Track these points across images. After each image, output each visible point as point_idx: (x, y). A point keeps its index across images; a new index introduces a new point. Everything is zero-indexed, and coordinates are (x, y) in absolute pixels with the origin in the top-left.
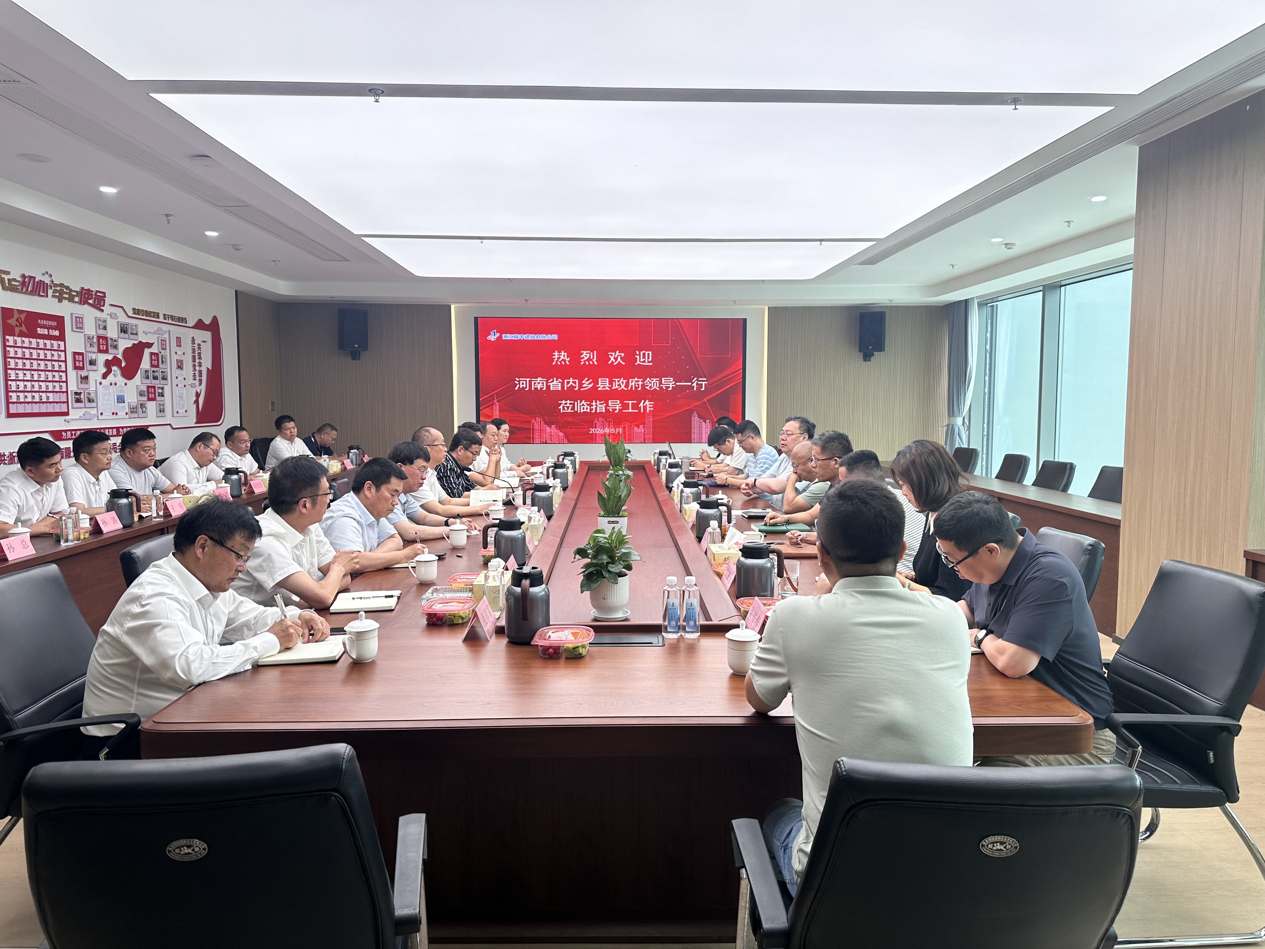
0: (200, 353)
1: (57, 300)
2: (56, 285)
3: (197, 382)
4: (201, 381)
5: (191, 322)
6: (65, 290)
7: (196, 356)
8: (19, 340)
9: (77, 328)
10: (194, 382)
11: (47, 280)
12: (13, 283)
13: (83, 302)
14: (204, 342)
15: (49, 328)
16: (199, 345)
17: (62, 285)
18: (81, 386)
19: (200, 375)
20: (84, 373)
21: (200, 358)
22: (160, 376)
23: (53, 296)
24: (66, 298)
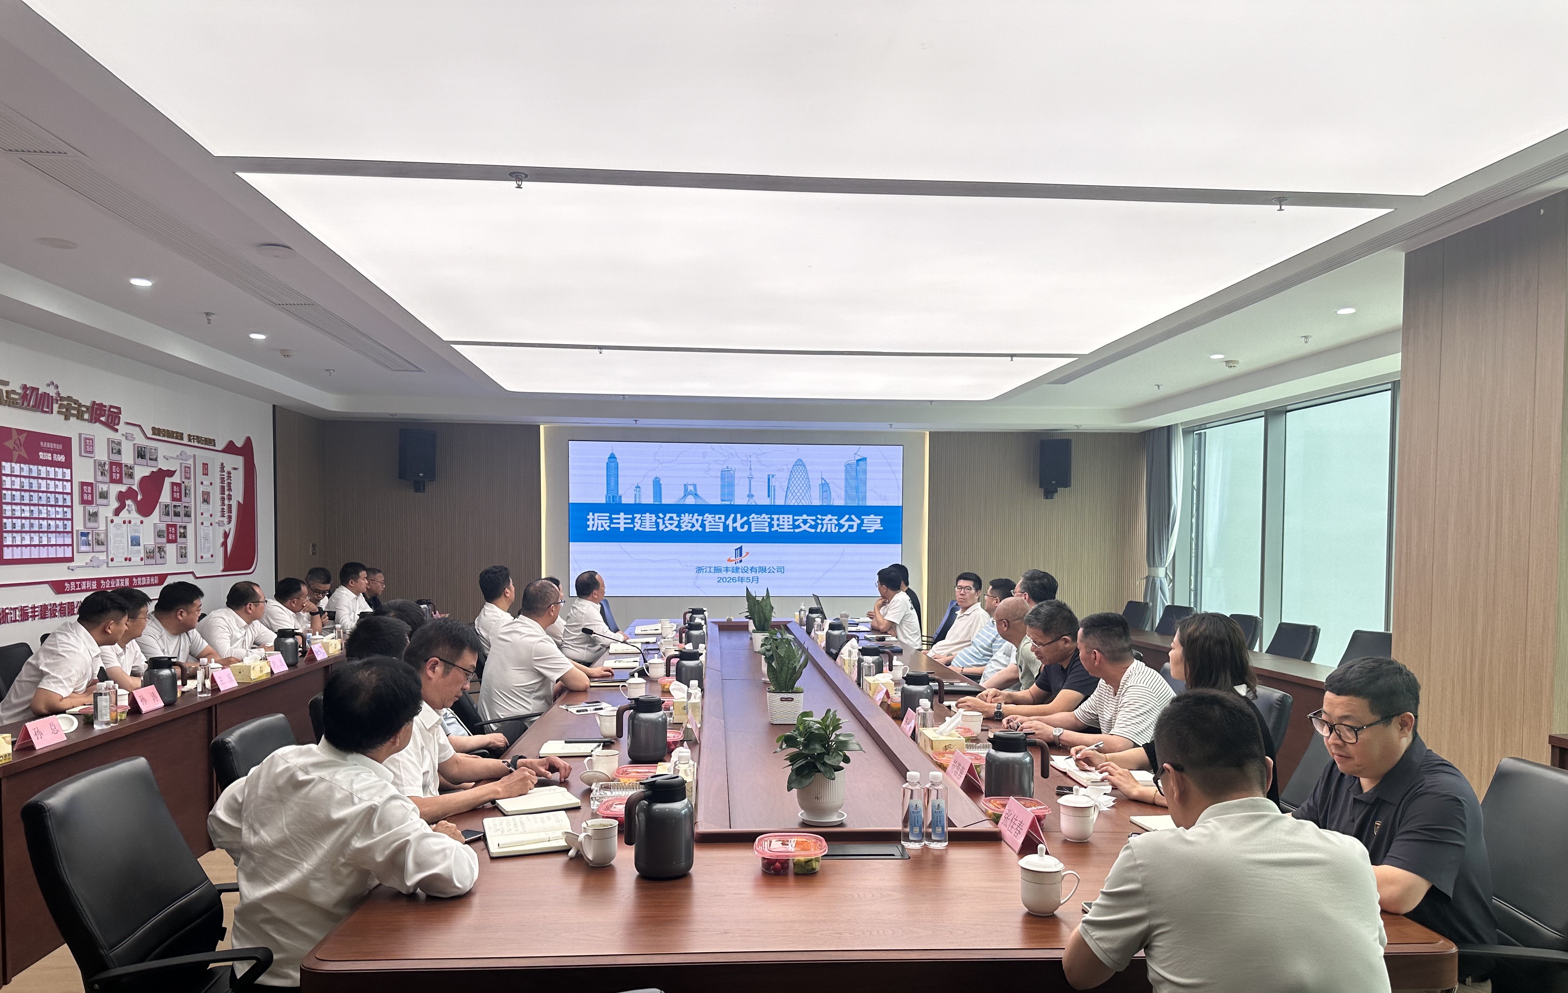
0: (229, 484)
1: (63, 417)
2: (62, 399)
3: (225, 520)
4: (230, 517)
5: (221, 445)
6: (73, 405)
7: (226, 487)
8: (17, 467)
9: (86, 452)
10: (222, 519)
11: (52, 392)
12: (12, 396)
13: (94, 419)
14: (235, 469)
15: (53, 452)
16: (229, 473)
17: (69, 398)
18: (89, 525)
19: (230, 511)
20: (92, 509)
21: (230, 489)
22: (182, 514)
23: (59, 412)
24: (73, 415)
